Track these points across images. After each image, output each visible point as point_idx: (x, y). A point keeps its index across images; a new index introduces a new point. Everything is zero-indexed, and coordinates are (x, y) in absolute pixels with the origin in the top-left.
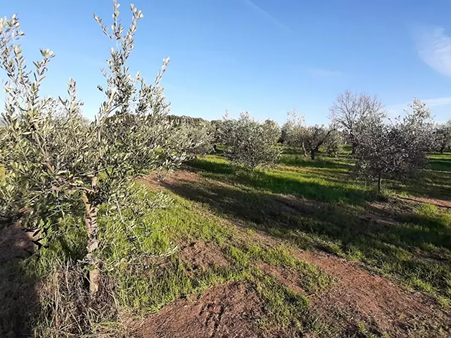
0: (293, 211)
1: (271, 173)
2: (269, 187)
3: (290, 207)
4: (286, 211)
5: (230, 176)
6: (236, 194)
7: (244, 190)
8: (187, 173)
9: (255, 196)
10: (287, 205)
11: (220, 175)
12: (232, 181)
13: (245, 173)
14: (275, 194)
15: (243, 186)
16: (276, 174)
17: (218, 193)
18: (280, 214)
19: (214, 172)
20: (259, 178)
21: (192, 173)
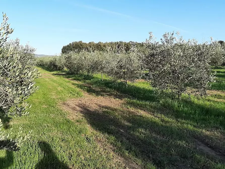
0: (213, 153)
1: (201, 102)
2: (193, 119)
3: (210, 147)
4: (202, 153)
5: (154, 104)
6: (151, 126)
7: (163, 121)
8: (113, 99)
9: (172, 131)
10: (207, 144)
11: (143, 102)
12: (153, 110)
13: (170, 101)
14: (196, 129)
15: (163, 116)
16: (208, 103)
17: (132, 123)
18: (192, 157)
19: (139, 98)
20: (184, 107)
21: (117, 99)
